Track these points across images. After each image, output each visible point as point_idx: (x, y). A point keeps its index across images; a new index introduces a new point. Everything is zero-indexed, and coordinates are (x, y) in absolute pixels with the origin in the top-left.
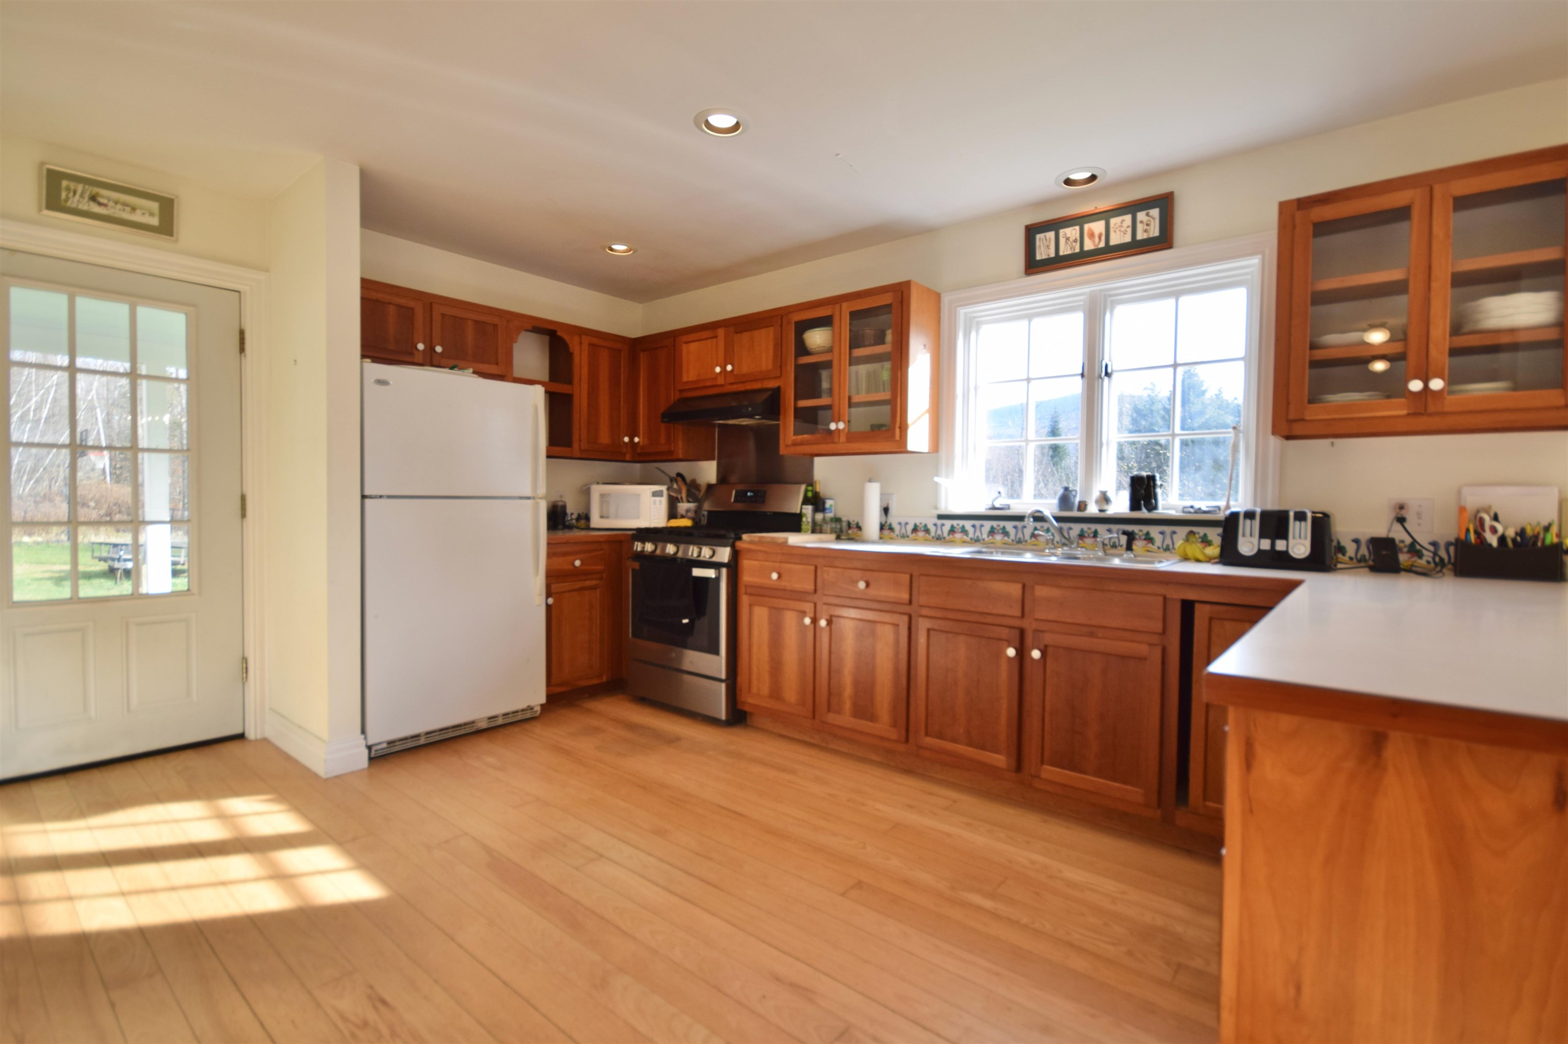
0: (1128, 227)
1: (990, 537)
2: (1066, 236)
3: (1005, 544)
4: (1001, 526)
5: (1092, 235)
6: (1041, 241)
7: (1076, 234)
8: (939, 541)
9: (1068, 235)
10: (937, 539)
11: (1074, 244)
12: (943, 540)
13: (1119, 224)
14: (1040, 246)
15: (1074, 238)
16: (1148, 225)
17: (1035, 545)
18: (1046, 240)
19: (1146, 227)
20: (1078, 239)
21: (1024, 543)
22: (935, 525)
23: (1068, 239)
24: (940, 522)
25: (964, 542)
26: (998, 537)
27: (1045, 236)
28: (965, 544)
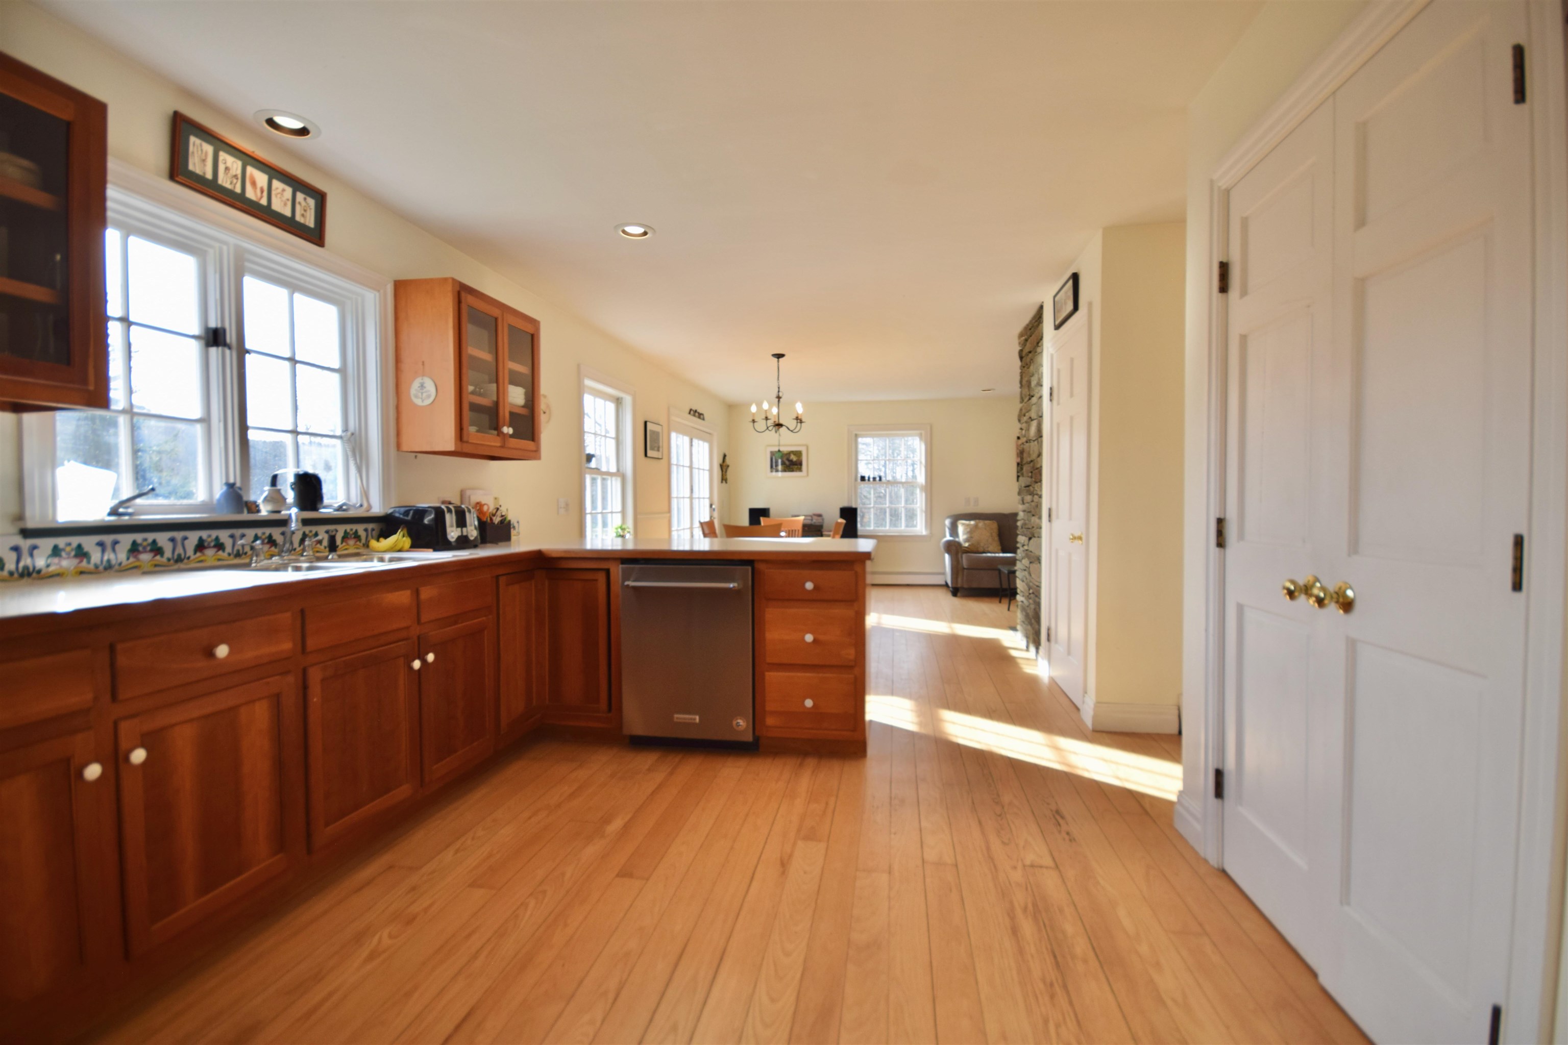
0: (288, 200)
1: (132, 560)
2: (225, 163)
3: (156, 566)
4: (150, 540)
5: (254, 183)
6: (195, 148)
7: (237, 169)
8: (25, 579)
9: (229, 164)
10: (22, 575)
11: (235, 181)
12: (34, 575)
13: (279, 191)
14: (193, 153)
15: (234, 174)
16: (305, 211)
17: (201, 561)
18: (202, 150)
19: (303, 212)
20: (240, 176)
21: (186, 561)
22: (16, 549)
23: (227, 169)
24: (25, 544)
25: (82, 573)
26: (146, 557)
27: (201, 145)
28: (84, 576)
